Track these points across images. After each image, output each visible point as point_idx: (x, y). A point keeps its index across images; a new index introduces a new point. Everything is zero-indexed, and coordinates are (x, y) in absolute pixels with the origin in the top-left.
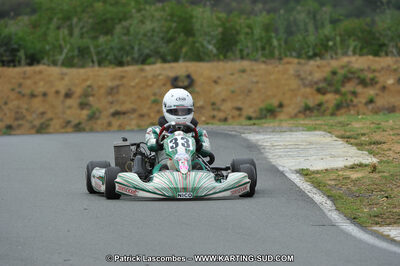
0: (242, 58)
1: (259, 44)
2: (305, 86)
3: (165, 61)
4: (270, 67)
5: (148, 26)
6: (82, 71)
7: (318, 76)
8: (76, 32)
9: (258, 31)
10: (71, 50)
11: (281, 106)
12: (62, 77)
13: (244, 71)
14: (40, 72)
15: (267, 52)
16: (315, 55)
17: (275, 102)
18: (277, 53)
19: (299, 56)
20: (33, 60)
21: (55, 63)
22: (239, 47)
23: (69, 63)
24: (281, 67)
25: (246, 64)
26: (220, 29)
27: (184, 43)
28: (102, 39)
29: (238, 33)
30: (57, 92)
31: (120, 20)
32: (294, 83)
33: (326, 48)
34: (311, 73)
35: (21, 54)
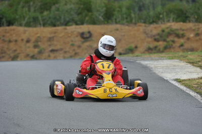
0: (116, 23)
1: (125, 16)
2: (148, 37)
3: (77, 24)
4: (130, 28)
5: (69, 7)
6: (35, 29)
7: (155, 32)
8: (32, 9)
9: (124, 10)
10: (29, 18)
11: (136, 47)
12: (25, 32)
13: (117, 30)
14: (14, 30)
15: (129, 20)
16: (153, 22)
17: (133, 46)
18: (134, 21)
19: (145, 22)
20: (10, 23)
21: (21, 25)
22: (115, 17)
23: (28, 25)
24: (136, 28)
25: (118, 26)
26: (104, 9)
27: (86, 15)
28: (45, 13)
29: (114, 10)
30: (22, 40)
31: (54, 4)
32: (143, 36)
33: (159, 18)
34: (151, 31)
35: (4, 20)
